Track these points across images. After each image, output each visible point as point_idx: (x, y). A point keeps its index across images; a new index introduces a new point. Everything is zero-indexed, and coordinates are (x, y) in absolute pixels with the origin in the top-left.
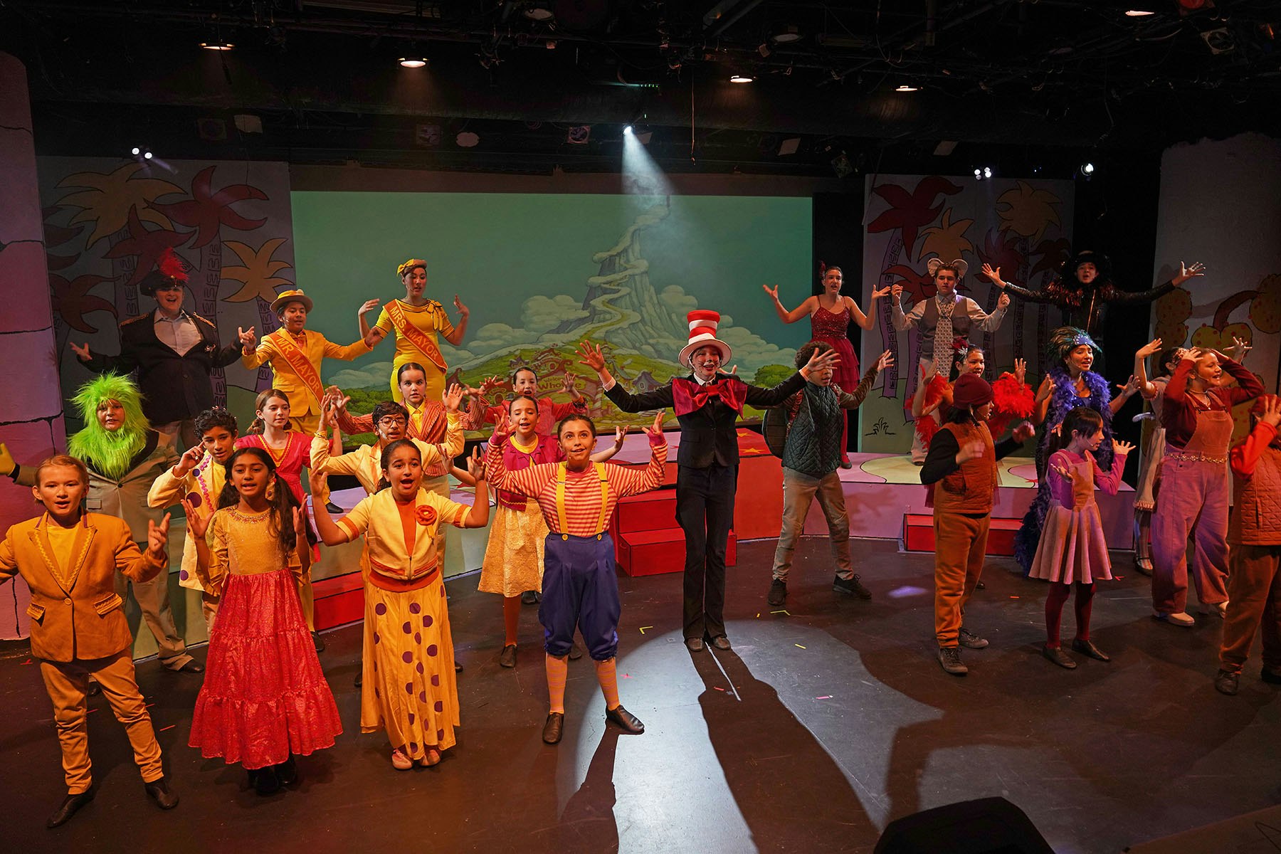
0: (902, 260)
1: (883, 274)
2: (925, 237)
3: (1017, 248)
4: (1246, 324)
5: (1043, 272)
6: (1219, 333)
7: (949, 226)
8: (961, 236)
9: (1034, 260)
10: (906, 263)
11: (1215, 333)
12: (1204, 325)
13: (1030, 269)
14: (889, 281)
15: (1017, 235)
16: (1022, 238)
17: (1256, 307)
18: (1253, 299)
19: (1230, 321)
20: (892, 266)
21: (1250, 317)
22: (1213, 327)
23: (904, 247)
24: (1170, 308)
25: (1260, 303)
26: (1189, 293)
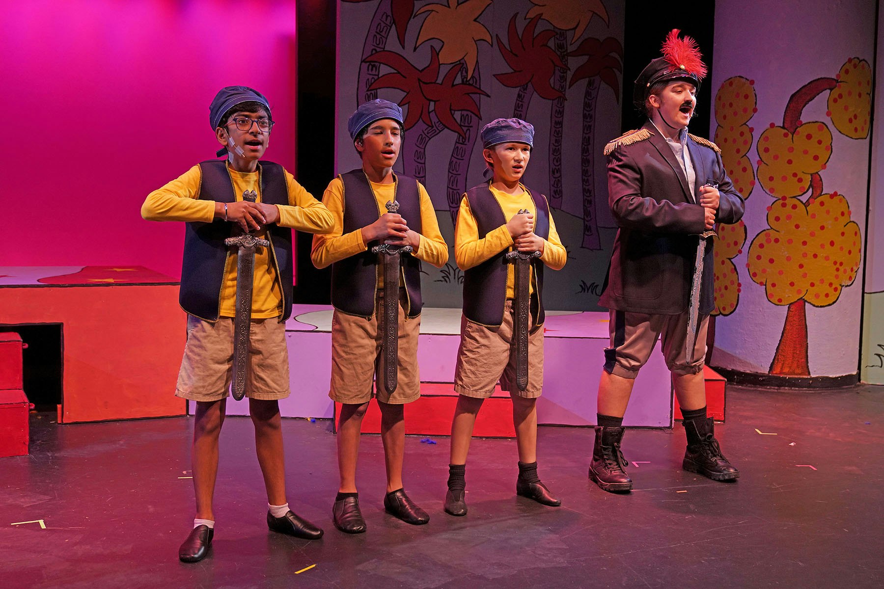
0: (392, 44)
1: (363, 61)
2: (425, 15)
3: (551, 44)
4: (823, 123)
5: (587, 79)
6: (790, 135)
7: (458, 4)
8: (475, 20)
9: (574, 63)
10: (397, 48)
11: (786, 135)
12: (772, 125)
13: (570, 75)
14: (374, 72)
15: (551, 28)
16: (559, 32)
17: (835, 101)
18: (831, 90)
19: (804, 119)
20: (376, 52)
21: (829, 114)
22: (783, 127)
23: (394, 25)
24: (731, 105)
25: (840, 96)
26: (752, 82)
